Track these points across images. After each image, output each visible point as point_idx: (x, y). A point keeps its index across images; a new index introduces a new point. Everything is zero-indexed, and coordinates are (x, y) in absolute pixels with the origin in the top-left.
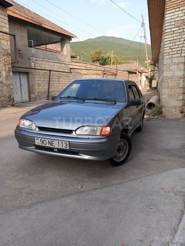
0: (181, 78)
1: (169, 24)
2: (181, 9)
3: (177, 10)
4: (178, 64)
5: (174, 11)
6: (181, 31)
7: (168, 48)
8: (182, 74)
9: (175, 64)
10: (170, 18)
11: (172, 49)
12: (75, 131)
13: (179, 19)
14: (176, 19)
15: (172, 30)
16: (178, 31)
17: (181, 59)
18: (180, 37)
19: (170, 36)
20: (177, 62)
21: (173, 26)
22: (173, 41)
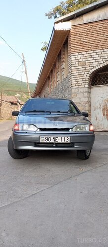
0: (86, 103)
1: (74, 63)
2: (82, 53)
3: (80, 54)
4: (83, 93)
5: (77, 54)
6: (83, 69)
7: (75, 81)
8: (87, 100)
9: (81, 92)
10: (74, 59)
11: (78, 81)
12: (72, 129)
13: (82, 60)
14: (79, 60)
15: (77, 67)
16: (81, 69)
17: (85, 89)
18: (83, 73)
19: (76, 72)
20: (82, 91)
21: (77, 65)
22: (78, 76)
